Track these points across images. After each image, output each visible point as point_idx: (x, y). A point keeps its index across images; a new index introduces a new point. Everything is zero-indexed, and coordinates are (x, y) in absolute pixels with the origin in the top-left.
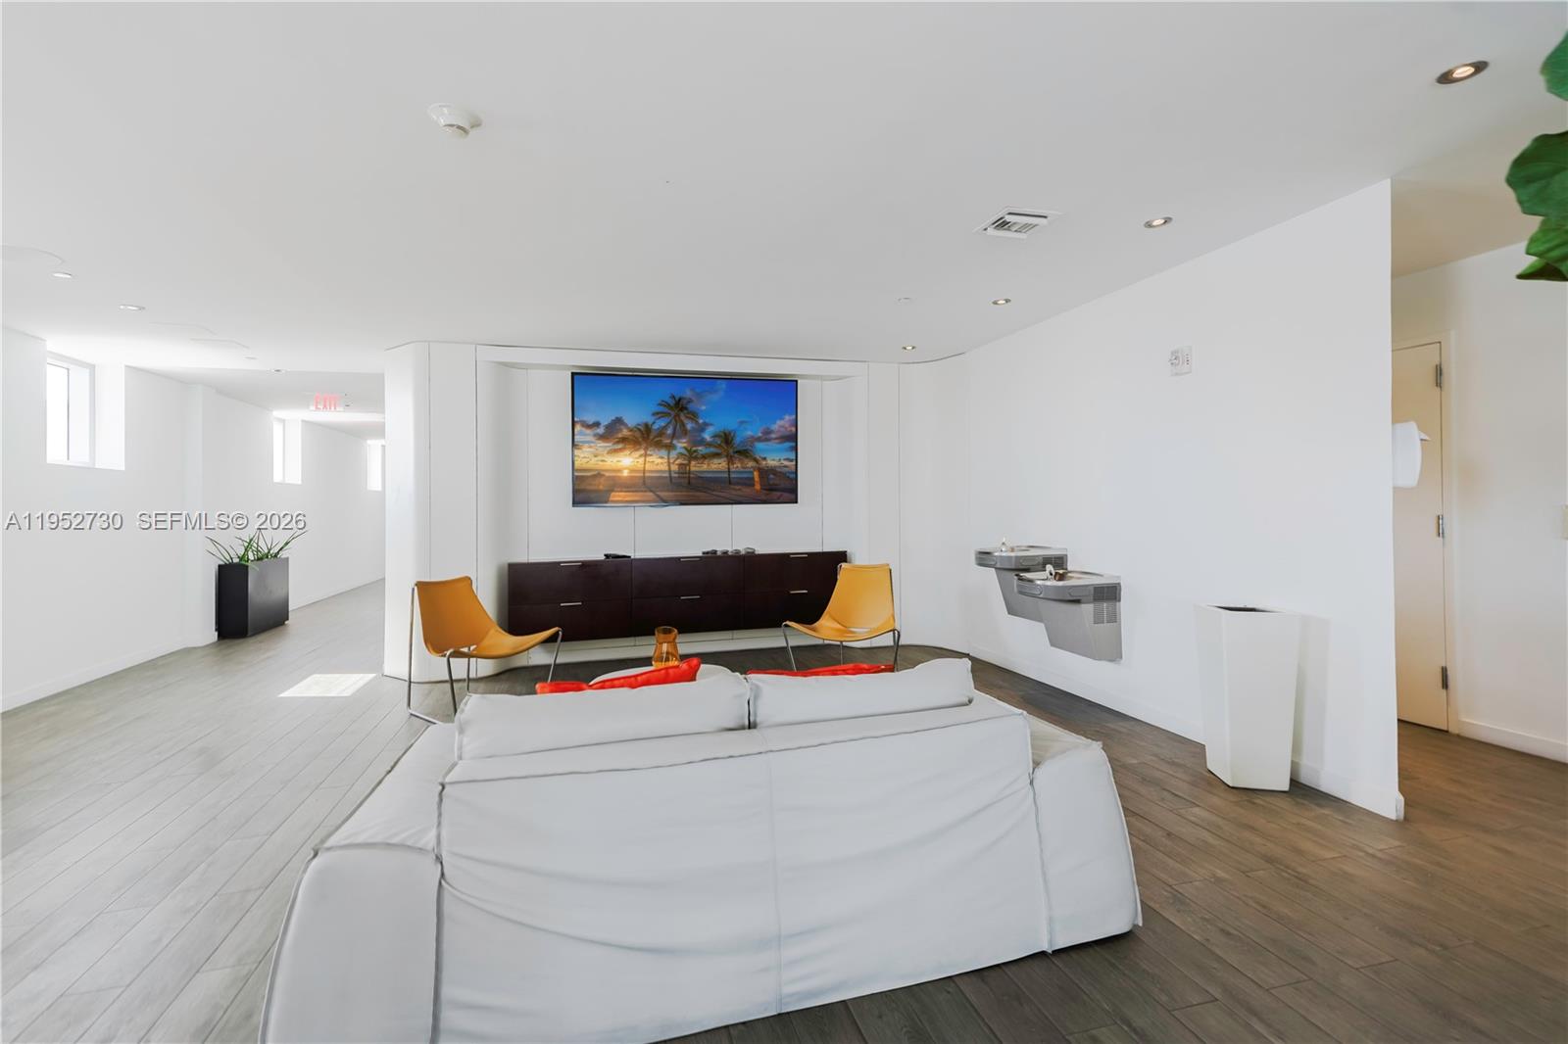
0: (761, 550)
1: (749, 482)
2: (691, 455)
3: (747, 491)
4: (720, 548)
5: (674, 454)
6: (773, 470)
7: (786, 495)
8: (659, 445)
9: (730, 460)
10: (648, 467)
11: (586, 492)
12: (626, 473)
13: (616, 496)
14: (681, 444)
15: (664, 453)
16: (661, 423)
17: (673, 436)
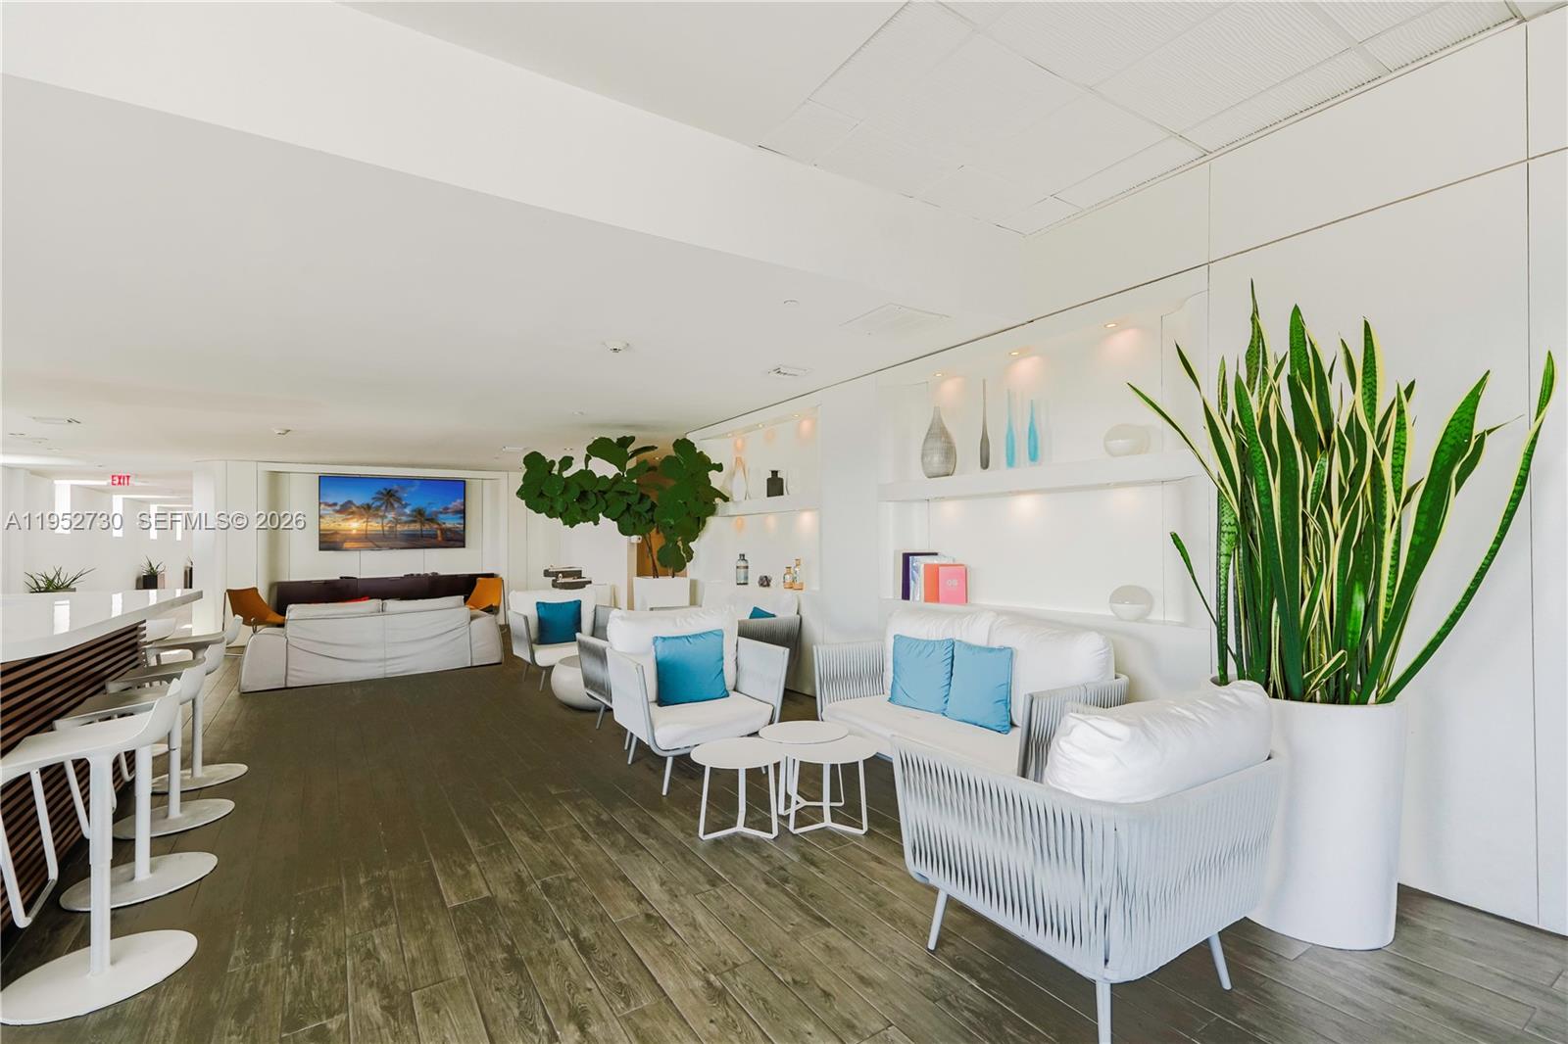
0: (442, 572)
1: (435, 536)
2: (397, 521)
3: (433, 541)
4: (415, 572)
5: (386, 521)
6: (450, 530)
7: (458, 544)
8: (376, 516)
9: (422, 524)
10: (369, 528)
11: (329, 542)
12: (354, 532)
13: (347, 545)
14: (391, 516)
15: (379, 520)
16: (378, 503)
17: (386, 510)
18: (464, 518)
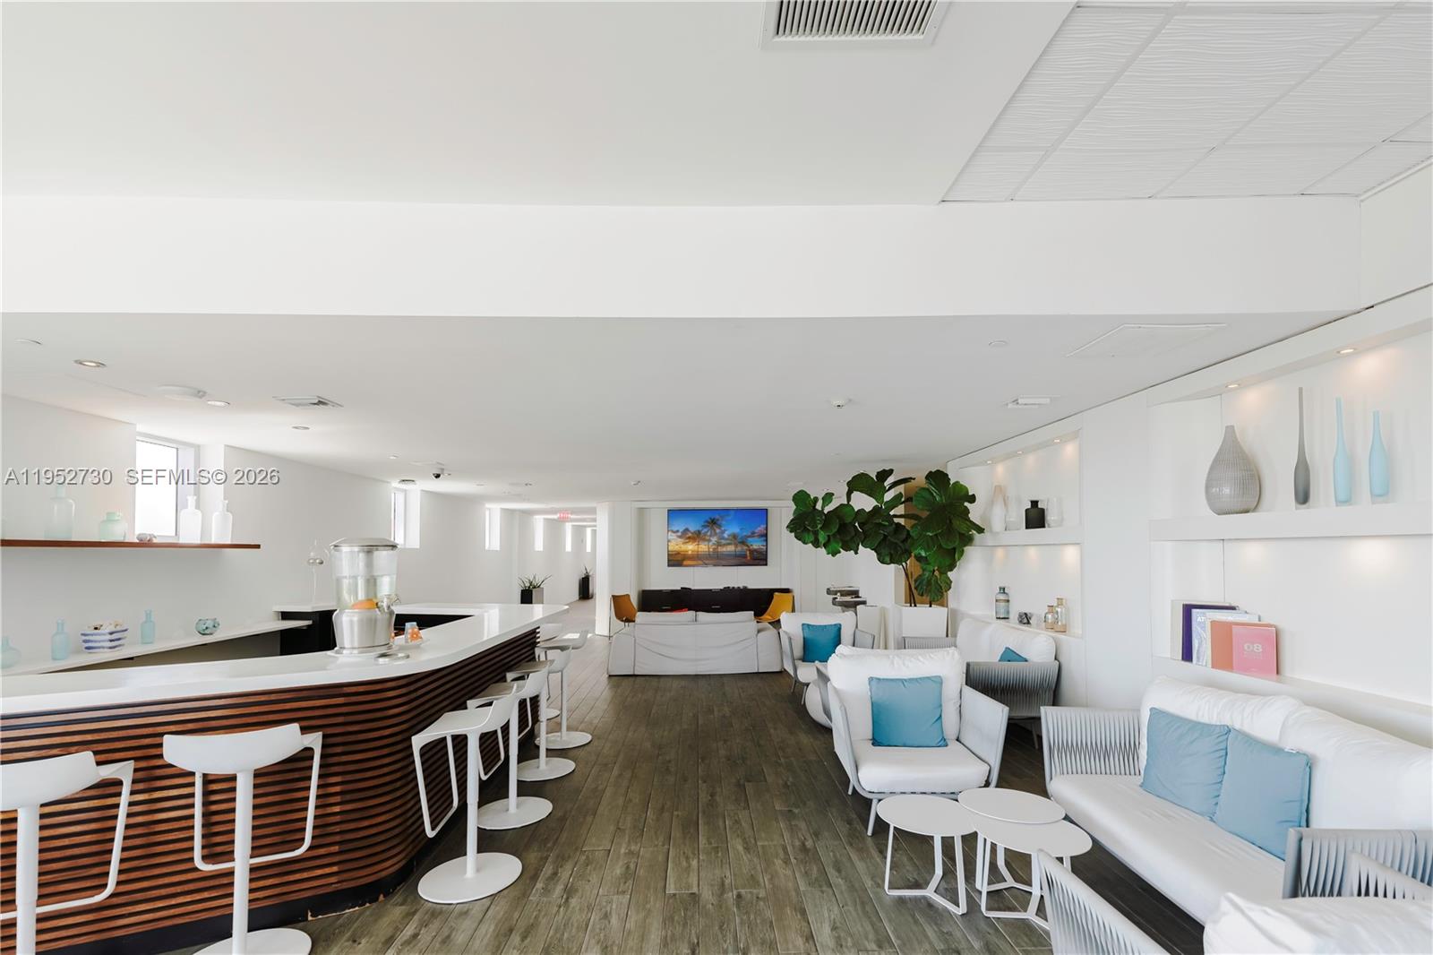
0: (750, 586)
1: (745, 556)
2: (719, 544)
3: (744, 560)
4: (731, 586)
5: (711, 544)
6: (755, 550)
7: (762, 562)
8: (704, 540)
9: (736, 546)
10: (700, 550)
11: (676, 560)
12: (690, 552)
13: (685, 563)
14: (714, 539)
15: (706, 543)
16: (705, 530)
17: (710, 536)
18: (767, 540)
